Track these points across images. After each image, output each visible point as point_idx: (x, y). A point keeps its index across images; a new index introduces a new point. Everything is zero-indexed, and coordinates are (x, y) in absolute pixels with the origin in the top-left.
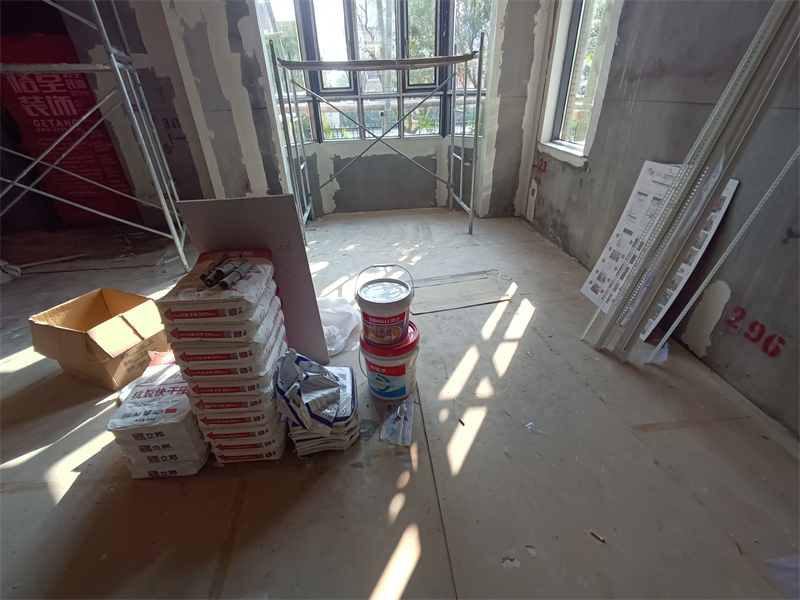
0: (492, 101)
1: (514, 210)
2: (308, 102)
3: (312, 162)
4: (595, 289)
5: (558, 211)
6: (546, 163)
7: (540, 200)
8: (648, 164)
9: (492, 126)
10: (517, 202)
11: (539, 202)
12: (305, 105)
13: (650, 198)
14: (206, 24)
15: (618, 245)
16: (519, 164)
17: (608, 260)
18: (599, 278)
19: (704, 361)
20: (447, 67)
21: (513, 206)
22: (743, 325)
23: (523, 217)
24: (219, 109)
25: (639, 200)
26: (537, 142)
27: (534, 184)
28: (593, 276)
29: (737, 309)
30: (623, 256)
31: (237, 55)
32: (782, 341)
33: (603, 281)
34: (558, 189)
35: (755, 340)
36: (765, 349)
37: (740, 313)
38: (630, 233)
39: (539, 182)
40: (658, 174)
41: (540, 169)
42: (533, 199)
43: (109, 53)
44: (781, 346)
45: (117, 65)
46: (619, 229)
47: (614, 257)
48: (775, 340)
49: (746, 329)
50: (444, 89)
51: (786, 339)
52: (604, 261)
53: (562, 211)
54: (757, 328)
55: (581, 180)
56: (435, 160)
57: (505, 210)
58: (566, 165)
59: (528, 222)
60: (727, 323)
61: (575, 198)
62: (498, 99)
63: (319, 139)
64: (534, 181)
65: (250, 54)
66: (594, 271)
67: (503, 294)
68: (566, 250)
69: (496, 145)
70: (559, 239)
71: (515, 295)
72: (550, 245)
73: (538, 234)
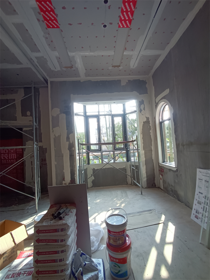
0: (142, 152)
1: (155, 185)
2: (86, 153)
3: (86, 171)
4: (196, 217)
5: (172, 185)
6: (163, 169)
7: (164, 182)
8: (198, 170)
9: (143, 159)
10: (156, 182)
11: (164, 183)
12: (85, 154)
13: (204, 181)
14: (61, 135)
15: (199, 198)
16: (154, 170)
20: (127, 144)
21: (155, 183)
23: (159, 188)
24: (60, 156)
25: (200, 181)
26: (158, 163)
27: (161, 176)
28: (194, 211)
31: (68, 143)
33: (199, 213)
34: (170, 178)
38: (202, 193)
39: (162, 175)
42: (161, 181)
43: (34, 143)
45: (35, 146)
46: (197, 192)
47: (199, 203)
50: (127, 149)
52: (196, 205)
55: (177, 175)
56: (126, 169)
57: (152, 185)
58: (170, 170)
59: (162, 189)
61: (176, 181)
62: (144, 151)
63: (89, 163)
64: (160, 175)
65: (71, 142)
66: (193, 209)
67: (160, 220)
68: (179, 200)
69: (145, 164)
70: (175, 196)
71: (165, 220)
72: (173, 198)
73: (166, 194)
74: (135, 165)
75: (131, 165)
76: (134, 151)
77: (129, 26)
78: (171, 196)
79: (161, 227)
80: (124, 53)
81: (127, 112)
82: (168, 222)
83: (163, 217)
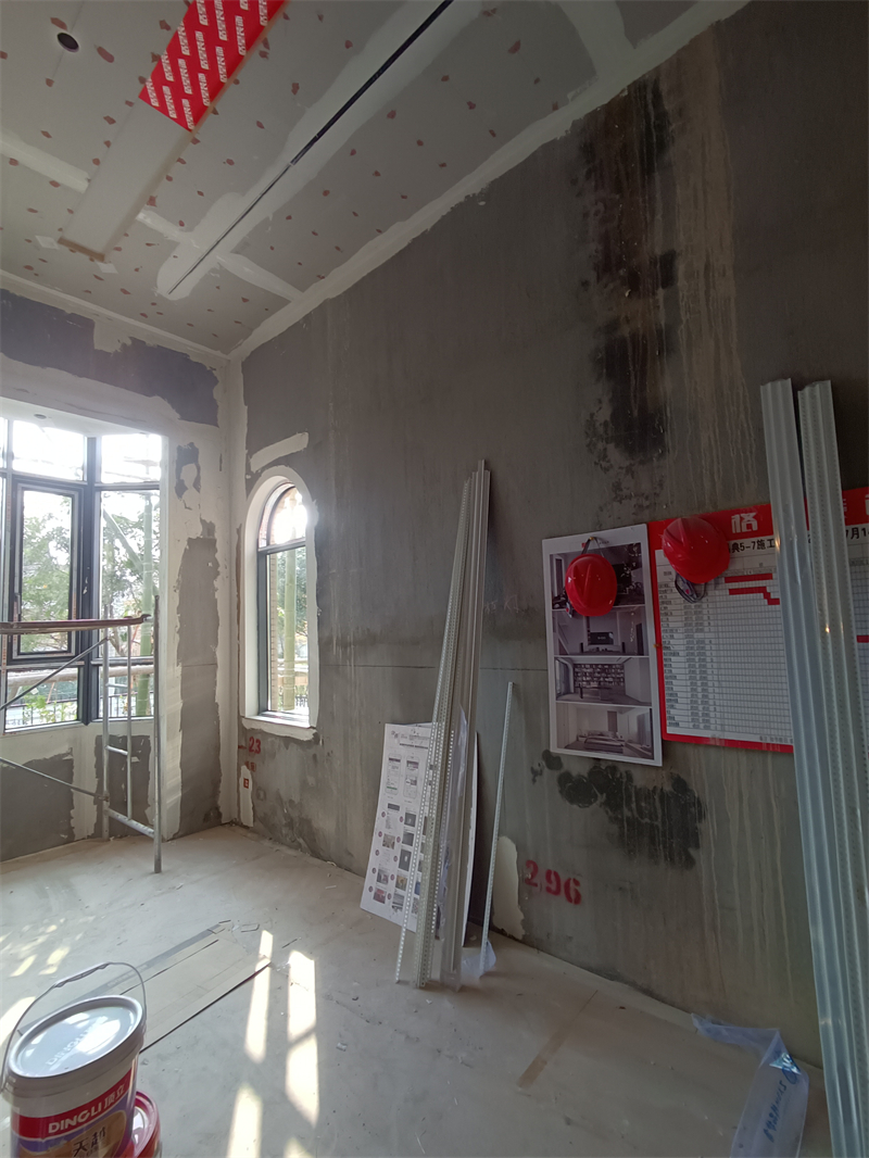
0: (171, 672)
1: (220, 815)
4: (379, 897)
5: (291, 802)
6: (258, 741)
7: (259, 793)
8: (389, 728)
9: (173, 703)
10: (221, 802)
11: (258, 796)
13: (404, 762)
15: (388, 827)
16: (218, 748)
17: (383, 849)
18: (379, 880)
19: (527, 942)
20: (90, 632)
21: (217, 808)
22: (540, 879)
23: (235, 823)
25: (393, 767)
26: (240, 717)
27: (246, 772)
28: (370, 880)
29: (529, 863)
30: (398, 839)
32: (577, 883)
33: (386, 880)
34: (284, 773)
35: (557, 892)
36: (569, 899)
37: (532, 866)
38: (396, 808)
39: (252, 767)
40: (403, 736)
41: (251, 750)
42: (247, 794)
44: (577, 888)
46: (382, 807)
47: (388, 843)
48: (572, 884)
49: (545, 883)
50: (88, 658)
51: (578, 878)
52: (377, 853)
53: (296, 799)
54: (553, 877)
55: (315, 756)
56: (71, 761)
57: (206, 818)
58: (288, 740)
59: (247, 827)
60: (527, 883)
61: (311, 780)
62: (179, 669)
64: (244, 768)
66: (369, 871)
67: (257, 959)
68: (316, 854)
69: (183, 727)
70: (301, 841)
71: (274, 953)
72: (292, 852)
73: (267, 843)
74: (133, 738)
75: (105, 740)
76: (133, 667)
77: (190, 125)
78: (283, 848)
79: (262, 984)
80: (141, 216)
81: (106, 478)
82: (287, 955)
83: (267, 941)
